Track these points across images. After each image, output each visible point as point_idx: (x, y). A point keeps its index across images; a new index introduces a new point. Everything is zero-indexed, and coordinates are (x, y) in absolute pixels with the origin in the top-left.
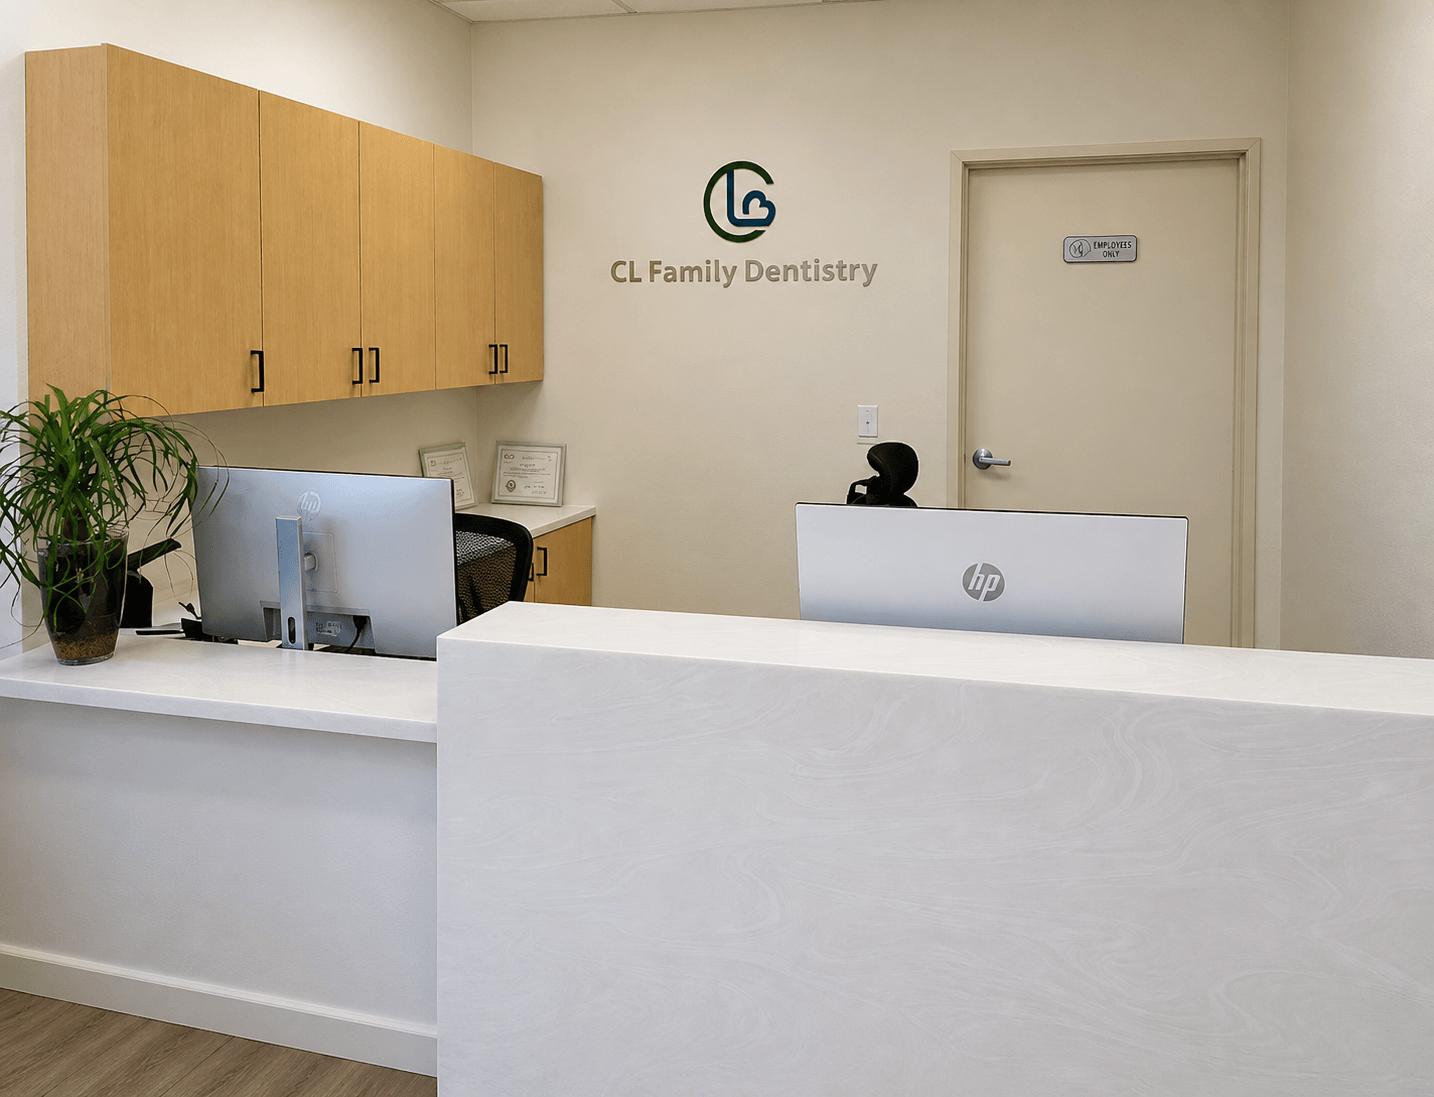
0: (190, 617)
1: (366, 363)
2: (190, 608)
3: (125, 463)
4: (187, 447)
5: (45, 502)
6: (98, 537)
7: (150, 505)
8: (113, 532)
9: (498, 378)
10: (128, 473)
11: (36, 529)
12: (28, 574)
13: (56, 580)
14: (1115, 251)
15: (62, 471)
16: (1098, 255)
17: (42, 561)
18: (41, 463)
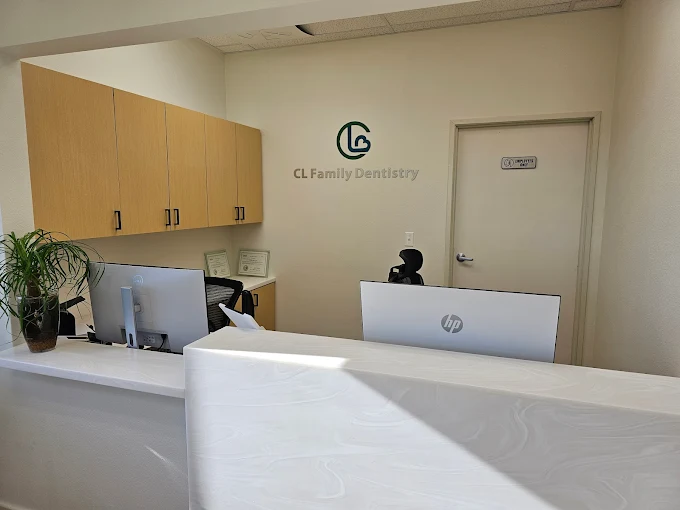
0: (91, 331)
1: (172, 216)
2: (91, 327)
3: (56, 262)
4: (85, 255)
5: (18, 280)
6: (44, 295)
7: (68, 281)
8: (51, 293)
9: (240, 222)
10: (57, 266)
11: (15, 292)
12: (12, 312)
13: (25, 314)
14: (525, 164)
15: (24, 265)
16: (518, 165)
17: (18, 306)
18: (15, 261)
